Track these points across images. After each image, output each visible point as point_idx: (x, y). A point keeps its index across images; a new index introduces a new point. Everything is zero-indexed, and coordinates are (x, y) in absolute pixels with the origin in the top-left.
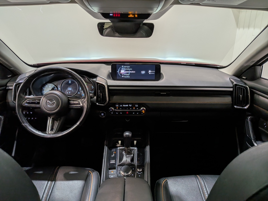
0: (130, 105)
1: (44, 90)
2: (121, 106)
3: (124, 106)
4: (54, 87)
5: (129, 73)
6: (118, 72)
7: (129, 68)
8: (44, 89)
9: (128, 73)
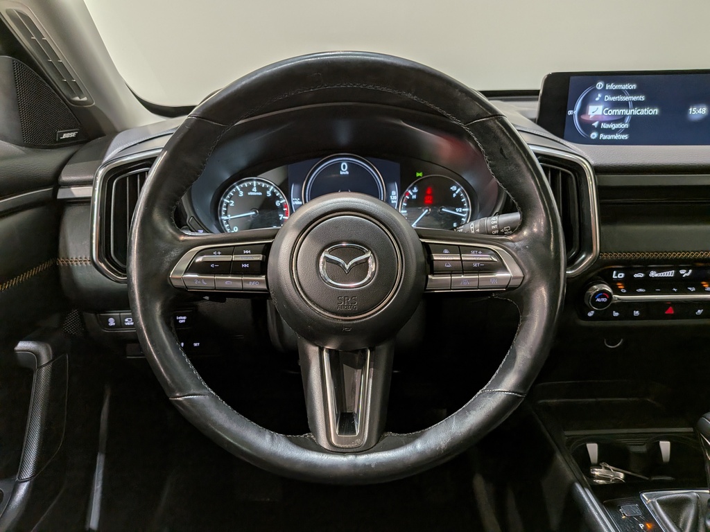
0: (682, 272)
1: (227, 207)
2: (641, 275)
3: (653, 274)
4: (273, 193)
5: (627, 120)
6: (572, 116)
7: (632, 92)
8: (228, 204)
9: (621, 119)
